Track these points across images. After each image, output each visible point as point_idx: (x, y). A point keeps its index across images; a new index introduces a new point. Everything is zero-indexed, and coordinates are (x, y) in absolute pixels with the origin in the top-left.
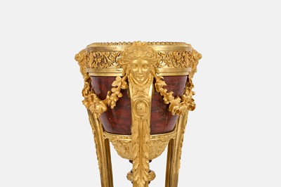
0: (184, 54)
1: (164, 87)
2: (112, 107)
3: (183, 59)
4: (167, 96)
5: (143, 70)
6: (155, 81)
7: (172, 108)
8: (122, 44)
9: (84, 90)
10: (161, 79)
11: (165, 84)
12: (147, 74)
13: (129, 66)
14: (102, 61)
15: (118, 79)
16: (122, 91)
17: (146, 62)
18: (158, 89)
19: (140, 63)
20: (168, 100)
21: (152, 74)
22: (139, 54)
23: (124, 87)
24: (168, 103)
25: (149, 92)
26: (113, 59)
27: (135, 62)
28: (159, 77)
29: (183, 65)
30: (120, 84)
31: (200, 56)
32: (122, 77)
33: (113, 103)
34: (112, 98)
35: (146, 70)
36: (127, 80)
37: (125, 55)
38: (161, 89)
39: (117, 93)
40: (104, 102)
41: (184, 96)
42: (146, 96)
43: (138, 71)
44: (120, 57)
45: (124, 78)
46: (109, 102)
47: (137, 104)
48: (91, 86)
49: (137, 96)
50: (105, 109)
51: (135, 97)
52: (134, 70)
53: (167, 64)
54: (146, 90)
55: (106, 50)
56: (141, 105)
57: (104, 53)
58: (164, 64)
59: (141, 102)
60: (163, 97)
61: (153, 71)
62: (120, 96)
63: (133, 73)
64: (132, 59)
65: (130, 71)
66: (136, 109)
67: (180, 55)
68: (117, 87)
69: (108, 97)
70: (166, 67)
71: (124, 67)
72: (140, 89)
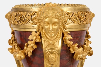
0: (86, 14)
1: (70, 40)
2: (29, 56)
3: (85, 18)
4: (73, 47)
5: (54, 27)
6: (63, 35)
7: (76, 56)
8: (37, 5)
9: (10, 40)
10: (69, 34)
11: (71, 38)
12: (57, 30)
13: (42, 23)
14: (21, 19)
15: (34, 33)
16: (36, 43)
17: (56, 20)
18: (66, 41)
19: (51, 21)
20: (74, 50)
21: (61, 30)
22: (51, 13)
23: (38, 41)
24: (73, 52)
25: (59, 44)
26: (29, 18)
27: (47, 20)
28: (66, 32)
29: (85, 22)
30: (35, 38)
31: (93, 15)
32: (36, 32)
33: (29, 53)
34: (28, 49)
35: (56, 27)
36: (40, 35)
37: (38, 14)
38: (68, 42)
39: (33, 45)
40: (22, 52)
41: (85, 46)
42: (56, 49)
43: (49, 28)
44: (35, 16)
45: (38, 33)
46: (26, 52)
47: (48, 55)
48: (15, 37)
49: (49, 48)
50: (23, 57)
51: (47, 49)
52: (46, 27)
53: (73, 22)
54: (56, 44)
55: (24, 11)
56: (52, 56)
57: (22, 13)
58: (70, 21)
59: (52, 53)
60: (69, 48)
61: (62, 27)
62: (35, 47)
63: (45, 30)
64: (45, 18)
65: (43, 28)
66: (48, 59)
67: (83, 15)
68: (32, 40)
69: (25, 48)
70: (72, 24)
71: (38, 24)
72: (51, 42)
